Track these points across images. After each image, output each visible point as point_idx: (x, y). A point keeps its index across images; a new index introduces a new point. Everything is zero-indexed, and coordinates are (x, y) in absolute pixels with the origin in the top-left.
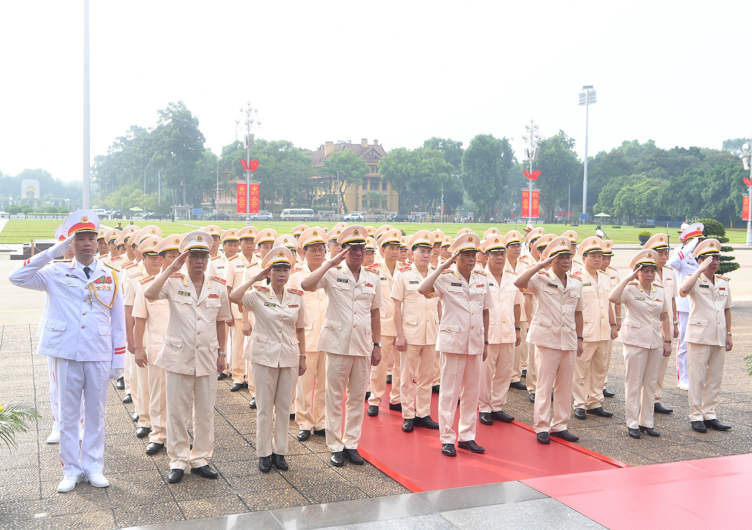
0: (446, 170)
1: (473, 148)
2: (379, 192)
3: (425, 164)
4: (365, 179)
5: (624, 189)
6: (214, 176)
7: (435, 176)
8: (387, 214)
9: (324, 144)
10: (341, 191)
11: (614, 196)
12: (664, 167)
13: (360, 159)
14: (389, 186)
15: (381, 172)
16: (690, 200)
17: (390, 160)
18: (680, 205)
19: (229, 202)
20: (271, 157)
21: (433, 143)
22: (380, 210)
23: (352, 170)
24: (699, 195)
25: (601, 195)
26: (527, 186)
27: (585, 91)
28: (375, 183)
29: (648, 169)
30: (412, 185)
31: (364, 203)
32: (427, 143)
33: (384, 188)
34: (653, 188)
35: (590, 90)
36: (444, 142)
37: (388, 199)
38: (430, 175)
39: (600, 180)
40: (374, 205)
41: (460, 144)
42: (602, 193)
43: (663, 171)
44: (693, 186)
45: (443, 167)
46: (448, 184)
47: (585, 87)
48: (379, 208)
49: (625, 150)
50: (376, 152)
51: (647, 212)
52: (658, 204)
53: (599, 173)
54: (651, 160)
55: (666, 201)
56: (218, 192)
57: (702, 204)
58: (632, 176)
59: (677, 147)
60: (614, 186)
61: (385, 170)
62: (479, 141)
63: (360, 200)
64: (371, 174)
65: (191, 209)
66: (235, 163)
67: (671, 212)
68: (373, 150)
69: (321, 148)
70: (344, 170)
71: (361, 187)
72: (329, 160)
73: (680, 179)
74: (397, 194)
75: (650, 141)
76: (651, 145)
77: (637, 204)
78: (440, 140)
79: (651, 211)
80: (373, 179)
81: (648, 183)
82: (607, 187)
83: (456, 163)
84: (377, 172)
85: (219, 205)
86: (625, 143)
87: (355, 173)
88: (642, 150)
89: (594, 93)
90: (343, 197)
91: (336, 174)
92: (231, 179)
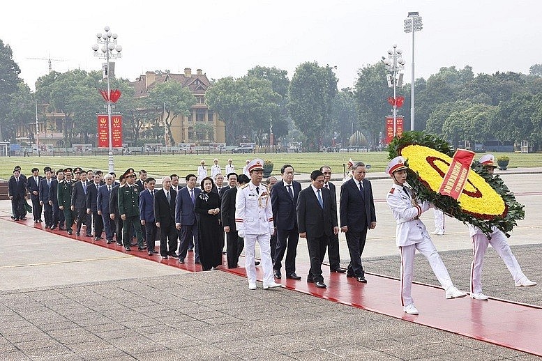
0: (273, 99)
1: (299, 77)
2: (206, 123)
3: (253, 94)
4: (191, 110)
5: (453, 115)
6: (33, 108)
7: (264, 105)
8: (215, 146)
9: (145, 74)
10: (167, 123)
11: (442, 122)
12: (487, 93)
13: (186, 89)
14: (214, 117)
15: (208, 102)
16: (519, 124)
17: (217, 90)
18: (509, 129)
19: (49, 136)
20: (93, 88)
21: (258, 72)
22: (207, 141)
23: (178, 101)
24: (528, 119)
25: (429, 121)
26: (392, 113)
27: (411, 18)
28: (200, 114)
29: (473, 95)
30: (239, 115)
31: (190, 135)
32: (251, 72)
33: (210, 119)
34: (481, 114)
35: (416, 17)
36: (268, 70)
37: (215, 131)
38: (258, 105)
39: (425, 107)
40: (201, 137)
41: (285, 73)
42: (430, 119)
43: (487, 96)
44: (521, 110)
45: (271, 96)
46: (276, 114)
47: (410, 14)
48: (205, 139)
49: (443, 76)
50: (201, 82)
51: (475, 137)
52: (487, 129)
53: (424, 100)
54: (474, 86)
55: (496, 126)
56: (37, 126)
57: (530, 128)
58: (458, 101)
59: (498, 73)
60: (441, 112)
61: (212, 100)
62: (305, 70)
63: (186, 131)
64: (198, 105)
65: (8, 144)
66: (54, 95)
67: (500, 137)
68: (198, 80)
69: (142, 78)
70: (170, 101)
71: (186, 118)
72: (154, 90)
73: (509, 105)
74: (224, 124)
75: (467, 67)
76: (468, 71)
77: (466, 130)
78: (264, 69)
79: (480, 137)
80: (198, 110)
81: (476, 108)
82: (435, 114)
83: (283, 92)
84: (203, 102)
85: (40, 140)
86: (443, 70)
87: (182, 103)
88: (460, 76)
89: (420, 19)
90: (169, 130)
91: (162, 105)
92: (50, 112)
